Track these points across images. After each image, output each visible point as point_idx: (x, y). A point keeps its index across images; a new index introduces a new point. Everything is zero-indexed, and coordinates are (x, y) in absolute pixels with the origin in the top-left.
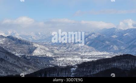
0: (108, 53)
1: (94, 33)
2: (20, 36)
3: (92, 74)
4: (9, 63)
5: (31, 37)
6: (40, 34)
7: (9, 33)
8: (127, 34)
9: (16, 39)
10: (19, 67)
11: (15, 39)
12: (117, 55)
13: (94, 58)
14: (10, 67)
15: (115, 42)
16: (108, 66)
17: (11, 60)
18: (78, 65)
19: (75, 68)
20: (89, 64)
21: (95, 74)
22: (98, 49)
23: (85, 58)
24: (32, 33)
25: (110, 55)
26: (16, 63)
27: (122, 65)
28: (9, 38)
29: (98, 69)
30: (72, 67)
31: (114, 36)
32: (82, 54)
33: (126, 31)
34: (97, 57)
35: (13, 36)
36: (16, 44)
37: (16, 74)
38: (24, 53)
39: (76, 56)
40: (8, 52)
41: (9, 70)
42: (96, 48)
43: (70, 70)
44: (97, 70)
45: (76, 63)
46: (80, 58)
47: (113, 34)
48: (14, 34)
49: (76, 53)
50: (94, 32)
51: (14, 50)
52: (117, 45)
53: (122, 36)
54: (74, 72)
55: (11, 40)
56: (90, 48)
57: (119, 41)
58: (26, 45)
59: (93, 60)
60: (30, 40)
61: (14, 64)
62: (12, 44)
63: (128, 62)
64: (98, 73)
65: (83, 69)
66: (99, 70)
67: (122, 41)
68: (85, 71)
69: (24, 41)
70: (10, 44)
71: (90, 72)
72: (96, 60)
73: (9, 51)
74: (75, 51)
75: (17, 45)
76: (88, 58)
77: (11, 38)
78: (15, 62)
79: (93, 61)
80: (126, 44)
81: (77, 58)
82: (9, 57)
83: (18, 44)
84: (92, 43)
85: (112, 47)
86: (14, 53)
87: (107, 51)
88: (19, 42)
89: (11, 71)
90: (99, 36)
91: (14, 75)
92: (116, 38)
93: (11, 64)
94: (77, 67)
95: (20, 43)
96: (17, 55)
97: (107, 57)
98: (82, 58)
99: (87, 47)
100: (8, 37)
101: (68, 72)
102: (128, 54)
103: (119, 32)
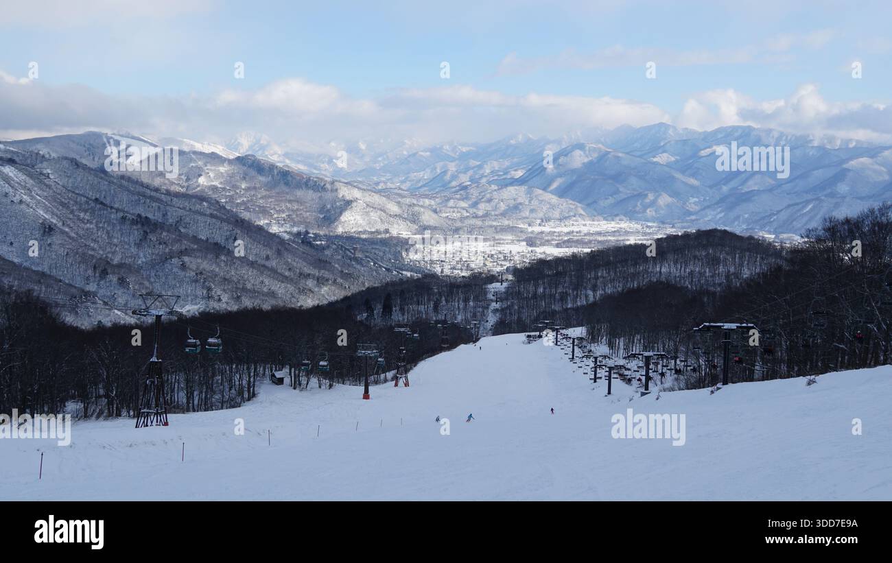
0: (635, 226)
1: (581, 147)
2: (286, 155)
3: (569, 306)
4: (243, 260)
5: (330, 161)
6: (363, 147)
7: (244, 146)
9: (272, 167)
10: (284, 279)
11: (266, 166)
12: (671, 231)
13: (581, 243)
14: (252, 278)
15: (663, 182)
16: (634, 276)
17: (253, 251)
18: (516, 271)
19: (505, 284)
20: (560, 268)
21: (583, 306)
22: (595, 210)
23: (542, 244)
24: (333, 144)
25: (645, 234)
26: (273, 263)
27: (691, 273)
28: (244, 165)
29: (594, 289)
30: (492, 278)
31: (662, 158)
32: (530, 229)
33: (709, 138)
34: (590, 242)
35: (260, 156)
36: (270, 186)
37: (273, 302)
38: (307, 224)
39: (510, 237)
40: (243, 221)
41: (244, 289)
42: (588, 205)
43: (486, 293)
44: (590, 293)
45: (507, 264)
46: (525, 243)
47: (656, 149)
48: (263, 148)
49: (506, 222)
50: (582, 141)
51: (264, 211)
52: (675, 194)
53: (695, 155)
54: (499, 297)
55: (253, 173)
56: (566, 204)
57: (678, 176)
58: (311, 192)
59: (575, 250)
60: (324, 172)
61: (264, 266)
62: (255, 188)
63: (715, 261)
64: (595, 304)
65: (536, 286)
66: (599, 293)
67: (693, 175)
68: (544, 296)
69: (300, 174)
70: (247, 189)
71: (563, 298)
72: (588, 250)
73: (246, 215)
74: (503, 214)
75: (273, 193)
76: (558, 246)
77: (250, 165)
78: (268, 258)
79: (574, 256)
80: (711, 187)
81: (512, 242)
83: (277, 190)
84: (574, 183)
85: (654, 202)
86: (262, 222)
87: (631, 216)
88: (284, 179)
89: (254, 293)
90: (603, 156)
91: (266, 307)
92: (668, 165)
93: (251, 263)
94: (510, 277)
95: (287, 184)
96: (274, 229)
97: (632, 241)
98: (531, 242)
99: (554, 199)
100: (239, 160)
101: (476, 299)
102: (714, 231)
103: (685, 142)
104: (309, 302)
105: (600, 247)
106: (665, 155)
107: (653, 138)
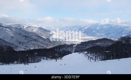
0: (94, 38)
1: (87, 26)
2: (45, 27)
5: (52, 28)
7: (40, 26)
8: (105, 27)
9: (44, 29)
10: (45, 44)
12: (99, 38)
13: (86, 40)
14: (40, 44)
15: (98, 31)
16: (94, 44)
17: (41, 40)
20: (83, 43)
21: (86, 49)
26: (43, 42)
27: (102, 44)
29: (88, 46)
30: (74, 45)
31: (98, 28)
33: (104, 25)
35: (42, 27)
37: (43, 48)
38: (48, 36)
41: (39, 46)
42: (87, 34)
43: (73, 47)
45: (76, 43)
48: (42, 26)
51: (42, 35)
52: (100, 33)
53: (103, 28)
54: (75, 47)
55: (41, 29)
56: (84, 34)
64: (88, 49)
66: (89, 47)
67: (102, 30)
68: (81, 47)
70: (40, 32)
71: (84, 47)
73: (40, 35)
76: (83, 40)
77: (41, 28)
79: (85, 42)
82: (39, 39)
83: (44, 32)
84: (85, 31)
85: (97, 34)
86: (42, 36)
87: (94, 36)
89: (41, 46)
90: (90, 28)
91: (42, 48)
92: (99, 29)
93: (41, 42)
95: (46, 31)
96: (44, 37)
97: (93, 40)
99: (83, 34)
100: (39, 28)
102: (105, 38)
103: (101, 26)
104: (48, 48)
107: (97, 25)
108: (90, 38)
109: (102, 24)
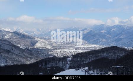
0: (98, 46)
2: (24, 31)
3: (84, 63)
4: (14, 54)
5: (33, 32)
6: (40, 29)
7: (15, 29)
8: (114, 29)
9: (21, 34)
10: (23, 58)
11: (20, 34)
14: (16, 57)
15: (103, 36)
16: (98, 56)
17: (17, 52)
18: (73, 55)
19: (71, 58)
20: (82, 55)
21: (87, 63)
22: (89, 42)
23: (78, 50)
24: (34, 29)
25: (100, 47)
26: (21, 54)
27: (110, 55)
28: (15, 33)
29: (90, 59)
30: (68, 57)
31: (103, 31)
32: (76, 47)
33: (113, 27)
34: (89, 49)
35: (18, 31)
36: (20, 38)
37: (21, 63)
38: (28, 45)
39: (72, 48)
40: (14, 45)
41: (14, 60)
42: (88, 41)
43: (67, 60)
44: (89, 60)
45: (71, 54)
46: (75, 50)
47: (102, 30)
48: (19, 30)
49: (71, 45)
50: (86, 28)
51: (19, 43)
52: (106, 39)
53: (110, 31)
54: (70, 61)
55: (17, 35)
57: (107, 35)
58: (29, 39)
59: (85, 51)
60: (32, 35)
61: (19, 55)
62: (17, 38)
63: (114, 53)
64: (90, 62)
65: (77, 59)
67: (110, 35)
68: (79, 61)
69: (27, 35)
70: (15, 39)
71: (83, 61)
72: (88, 51)
73: (15, 44)
74: (70, 43)
75: (21, 39)
76: (82, 50)
77: (16, 33)
78: (20, 53)
79: (85, 52)
80: (113, 37)
81: (72, 49)
82: (14, 49)
83: (22, 39)
84: (85, 37)
85: (101, 41)
86: (19, 46)
87: (97, 44)
88: (23, 36)
89: (17, 61)
90: (91, 31)
91: (19, 64)
92: (104, 33)
93: (16, 55)
94: (72, 57)
95: (24, 37)
96: (21, 47)
97: (97, 49)
98: (76, 49)
101: (65, 62)
102: (115, 46)
103: (108, 28)
104: (28, 63)
105: (91, 50)
106: (104, 31)
107: (101, 27)
108: (92, 47)
109: (109, 26)
